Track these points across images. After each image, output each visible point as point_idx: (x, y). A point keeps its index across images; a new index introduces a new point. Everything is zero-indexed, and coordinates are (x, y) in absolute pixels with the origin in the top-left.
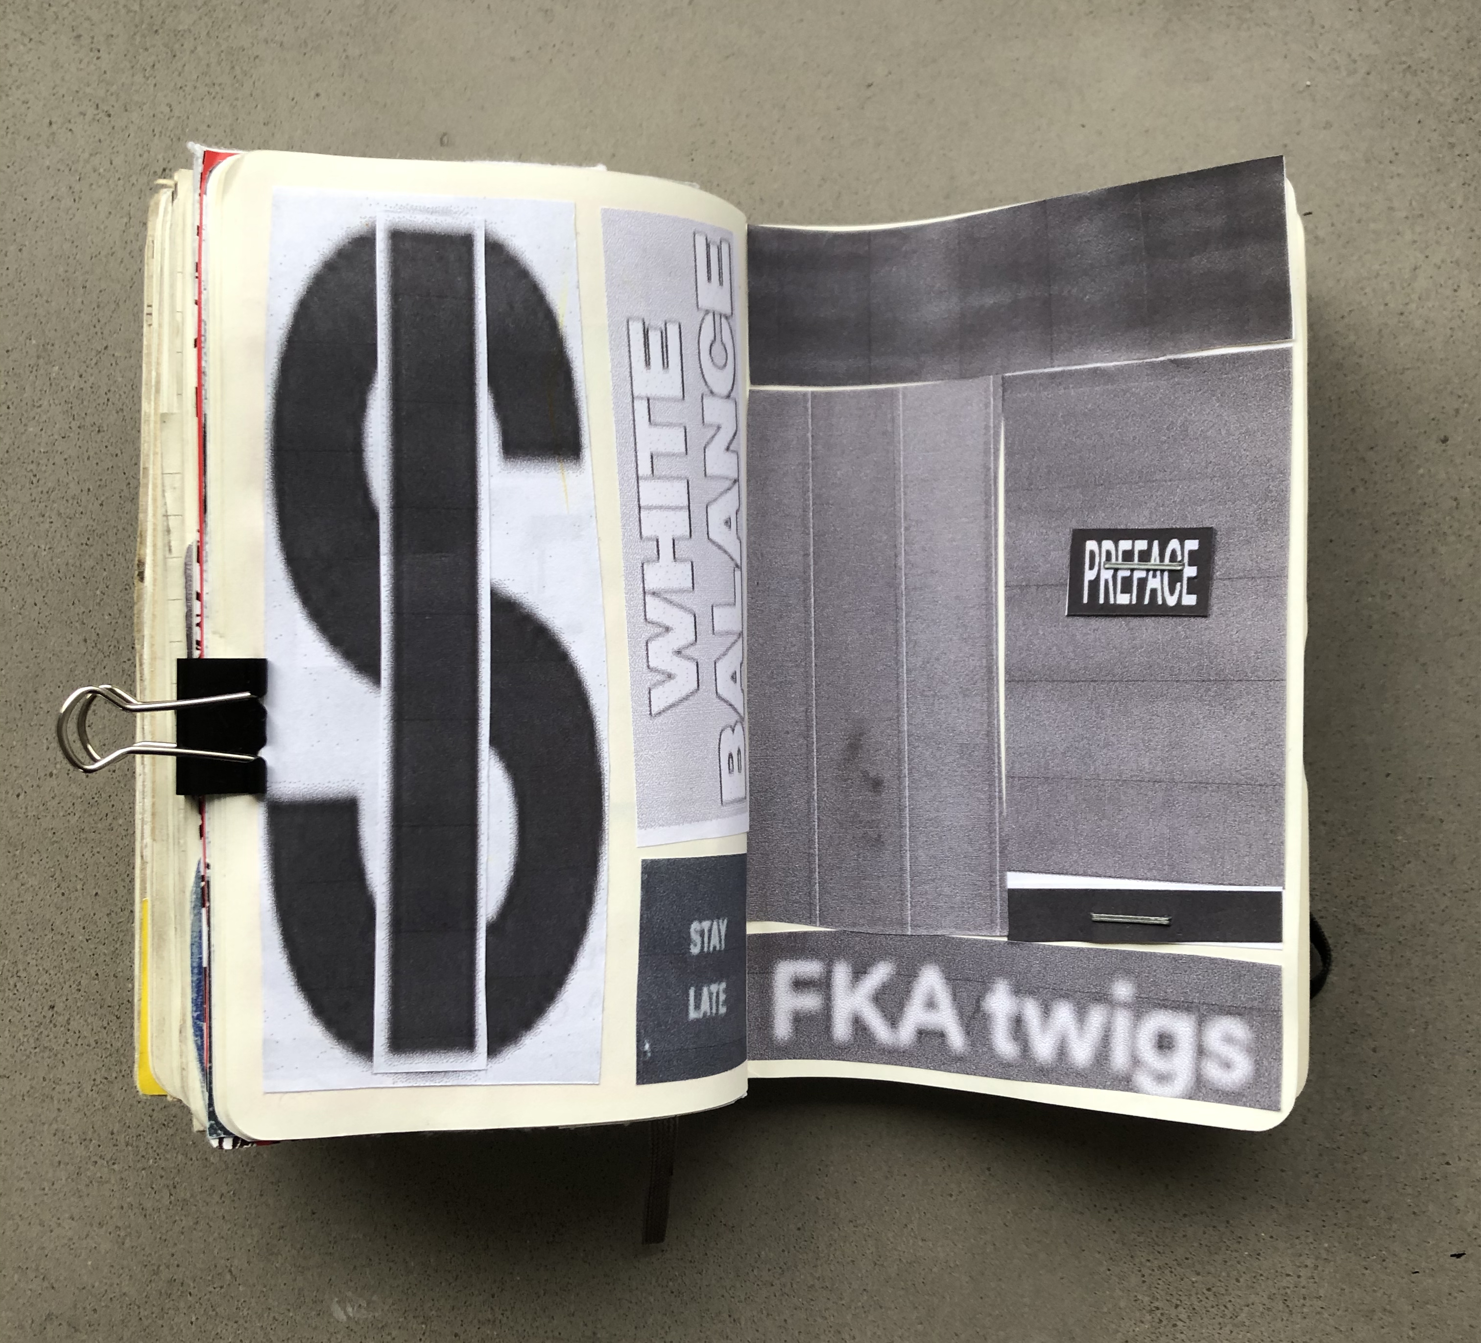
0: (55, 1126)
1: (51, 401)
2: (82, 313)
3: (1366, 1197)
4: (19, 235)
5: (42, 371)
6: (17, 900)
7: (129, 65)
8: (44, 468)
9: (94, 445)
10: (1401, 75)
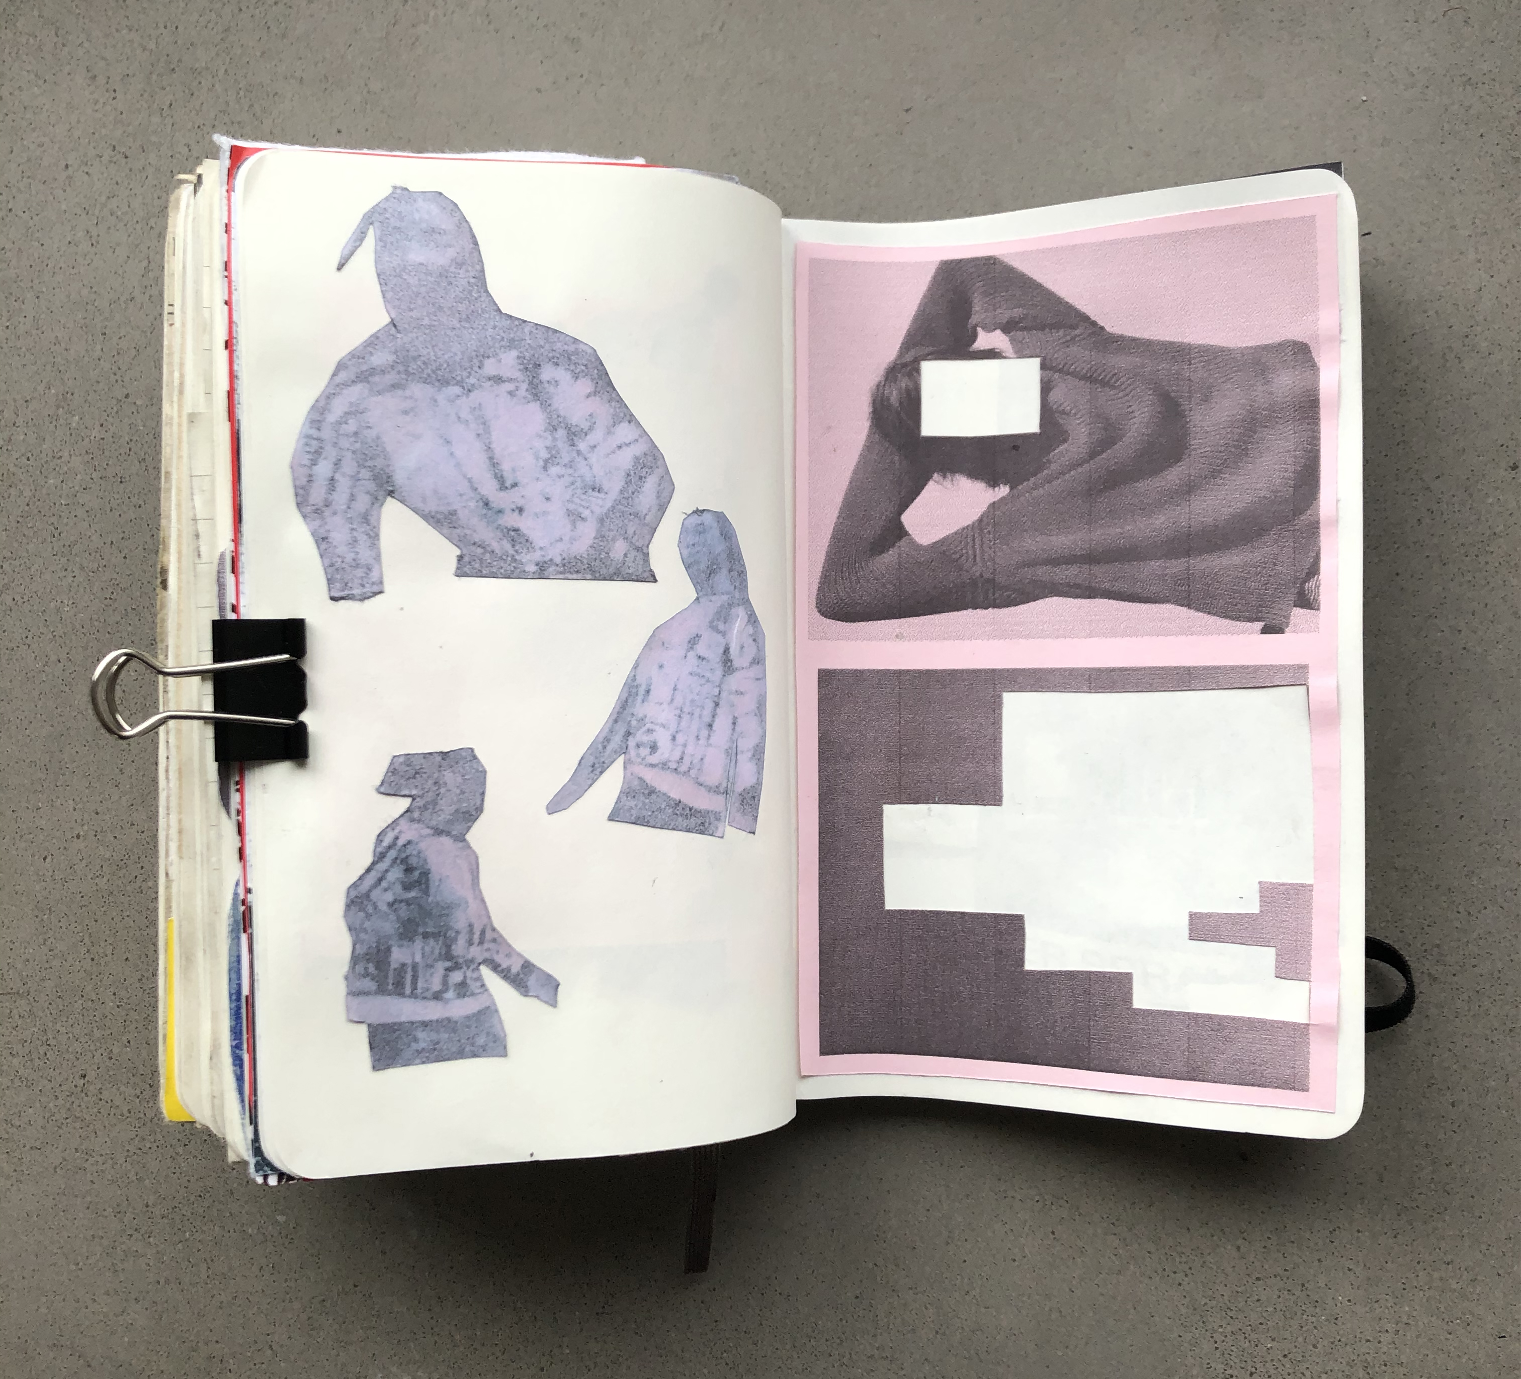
0: (89, 1199)
1: (72, 452)
2: (102, 360)
3: (1448, 1258)
4: (36, 281)
5: (62, 421)
6: (47, 966)
7: (145, 105)
8: (65, 520)
9: (116, 496)
10: (1461, 89)
